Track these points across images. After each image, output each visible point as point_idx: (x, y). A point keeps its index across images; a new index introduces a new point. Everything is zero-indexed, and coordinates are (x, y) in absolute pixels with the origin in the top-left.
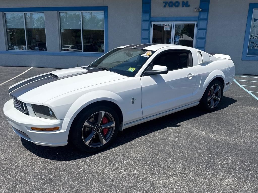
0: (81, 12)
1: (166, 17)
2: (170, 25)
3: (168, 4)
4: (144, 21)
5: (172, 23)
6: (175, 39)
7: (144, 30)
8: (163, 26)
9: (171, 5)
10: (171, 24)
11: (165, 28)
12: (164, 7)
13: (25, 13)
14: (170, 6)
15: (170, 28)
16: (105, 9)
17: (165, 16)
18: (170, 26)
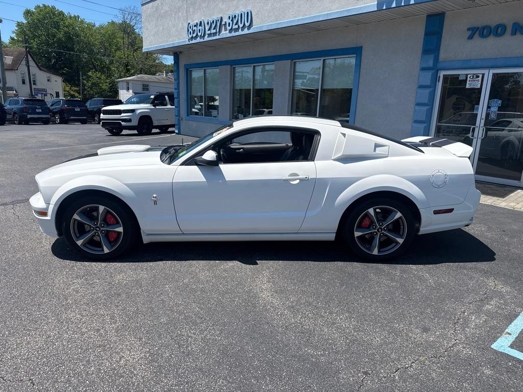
0: (322, 59)
1: (471, 60)
2: (481, 76)
3: (478, 32)
4: (423, 69)
5: (486, 72)
6: (489, 107)
7: (421, 87)
8: (465, 79)
9: (485, 33)
10: (483, 75)
11: (468, 82)
12: (468, 39)
13: (254, 66)
14: (482, 36)
15: (480, 82)
16: (357, 51)
17: (469, 58)
18: (480, 78)
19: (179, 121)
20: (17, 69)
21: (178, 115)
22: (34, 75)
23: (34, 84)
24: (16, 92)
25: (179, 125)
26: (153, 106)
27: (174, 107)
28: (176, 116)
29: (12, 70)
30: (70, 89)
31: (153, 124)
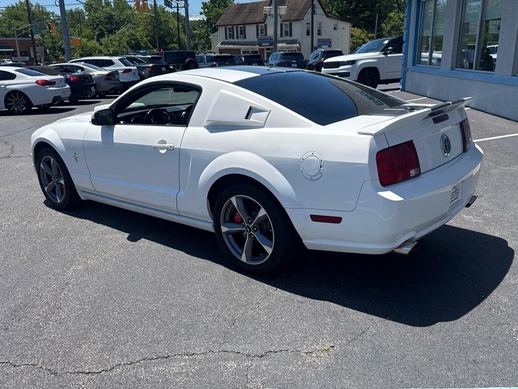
19: (405, 73)
20: (303, 19)
21: (405, 65)
22: (320, 24)
23: (319, 34)
24: (299, 45)
25: (404, 77)
26: (384, 54)
27: (402, 54)
28: (403, 66)
29: (298, 20)
30: (366, 36)
31: (379, 78)
